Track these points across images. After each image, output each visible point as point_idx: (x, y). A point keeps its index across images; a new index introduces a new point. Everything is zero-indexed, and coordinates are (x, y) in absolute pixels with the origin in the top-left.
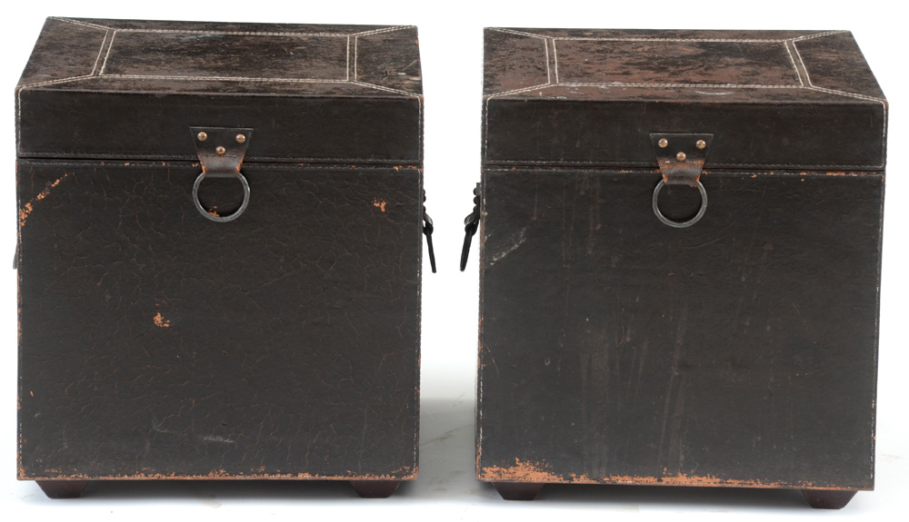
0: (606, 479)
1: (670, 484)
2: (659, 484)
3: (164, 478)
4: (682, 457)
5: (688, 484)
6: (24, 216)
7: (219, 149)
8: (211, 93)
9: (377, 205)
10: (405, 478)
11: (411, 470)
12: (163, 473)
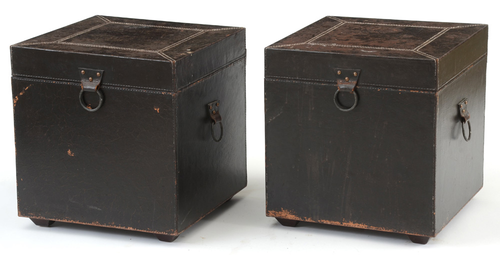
0: (319, 221)
1: (346, 226)
2: (341, 225)
3: (74, 222)
4: (351, 214)
5: (354, 226)
6: (15, 102)
7: (90, 78)
8: (87, 54)
9: (156, 109)
10: (171, 234)
11: (174, 231)
12: (74, 220)
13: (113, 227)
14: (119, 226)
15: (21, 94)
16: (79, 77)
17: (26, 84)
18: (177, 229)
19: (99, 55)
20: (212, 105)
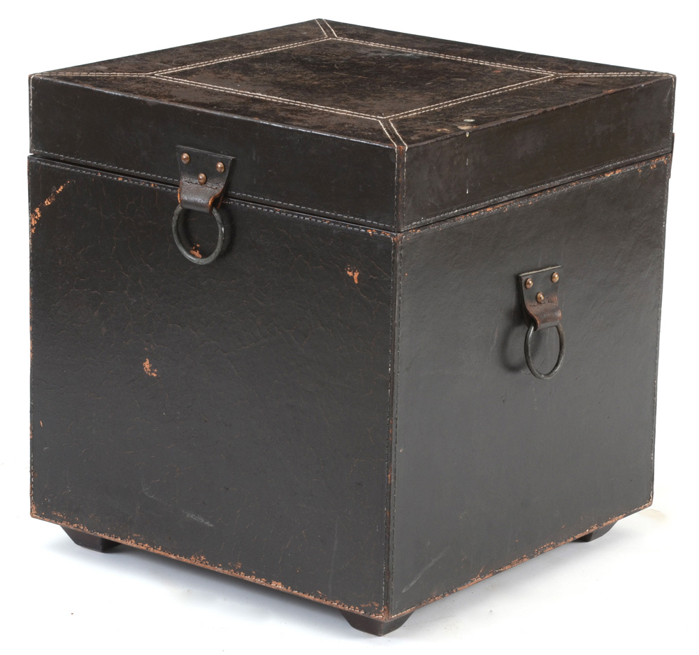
3: (152, 550)
6: (34, 222)
7: (202, 176)
8: (199, 109)
9: (350, 274)
10: (373, 616)
11: (380, 608)
12: (152, 545)
13: (237, 575)
14: (250, 574)
15: (47, 203)
16: (175, 171)
17: (58, 178)
18: (387, 604)
19: (226, 115)
20: (534, 278)
